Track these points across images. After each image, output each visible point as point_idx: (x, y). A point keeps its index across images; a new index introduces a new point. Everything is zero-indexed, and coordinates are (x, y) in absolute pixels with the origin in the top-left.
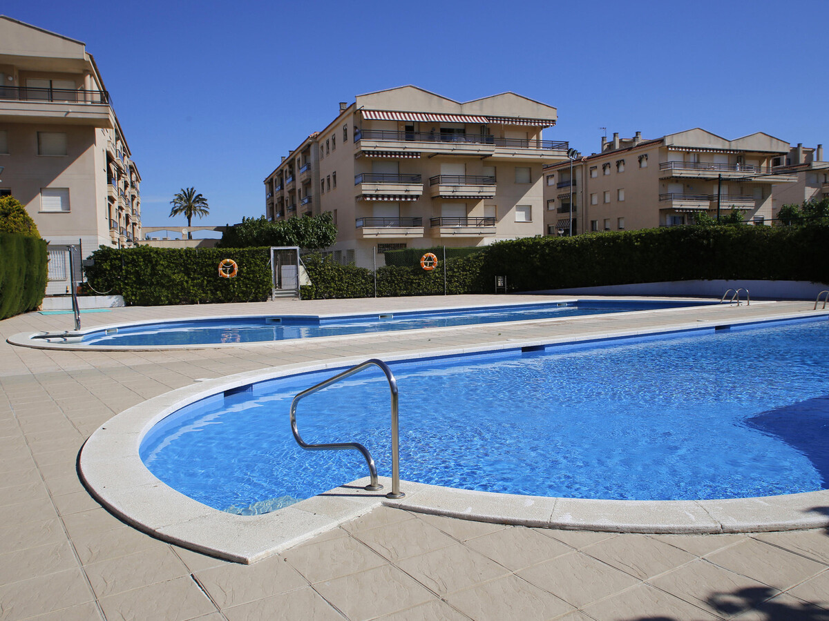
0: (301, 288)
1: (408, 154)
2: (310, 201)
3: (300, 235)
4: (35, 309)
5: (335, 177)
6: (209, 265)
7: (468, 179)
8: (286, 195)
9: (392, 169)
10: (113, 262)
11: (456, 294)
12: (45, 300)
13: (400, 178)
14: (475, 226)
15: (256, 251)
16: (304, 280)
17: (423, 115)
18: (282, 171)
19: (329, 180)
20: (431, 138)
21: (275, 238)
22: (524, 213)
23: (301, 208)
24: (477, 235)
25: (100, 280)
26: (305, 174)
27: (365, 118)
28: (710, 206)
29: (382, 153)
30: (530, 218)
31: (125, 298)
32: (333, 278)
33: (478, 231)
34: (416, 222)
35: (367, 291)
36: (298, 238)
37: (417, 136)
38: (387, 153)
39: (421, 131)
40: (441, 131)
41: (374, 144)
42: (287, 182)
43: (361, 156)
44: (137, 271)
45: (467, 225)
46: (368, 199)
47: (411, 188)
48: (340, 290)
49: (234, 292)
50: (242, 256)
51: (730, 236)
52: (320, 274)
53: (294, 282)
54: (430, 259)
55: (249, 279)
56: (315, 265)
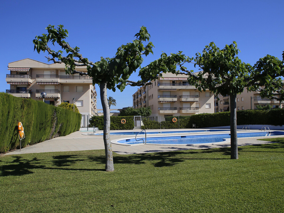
0: (141, 126)
1: (173, 89)
2: (146, 102)
3: (142, 113)
4: (78, 130)
5: (152, 95)
6: (119, 120)
7: (191, 96)
8: (139, 100)
9: (169, 94)
10: (96, 119)
11: (182, 128)
12: (80, 128)
13: (171, 96)
14: (193, 110)
15: (130, 117)
16: (142, 124)
17: (177, 78)
18: (138, 93)
19: (151, 96)
20: (180, 84)
21: (135, 113)
22: (208, 105)
23: (143, 104)
24: (193, 112)
25: (93, 124)
26: (144, 94)
27: (161, 79)
28: (271, 103)
29: (165, 89)
30: (210, 107)
31: (99, 128)
32: (149, 124)
33: (194, 111)
34: (175, 109)
35: (158, 127)
36: (141, 113)
37: (176, 84)
38: (167, 89)
39: (177, 83)
40: (183, 83)
41: (163, 87)
42: (139, 96)
43: (159, 90)
44: (102, 122)
45: (191, 109)
46: (161, 102)
47: (173, 99)
48: (151, 127)
49: (125, 127)
50: (127, 118)
51: (253, 113)
52: (146, 123)
53: (140, 125)
54: (175, 119)
55: (128, 124)
56: (145, 121)
